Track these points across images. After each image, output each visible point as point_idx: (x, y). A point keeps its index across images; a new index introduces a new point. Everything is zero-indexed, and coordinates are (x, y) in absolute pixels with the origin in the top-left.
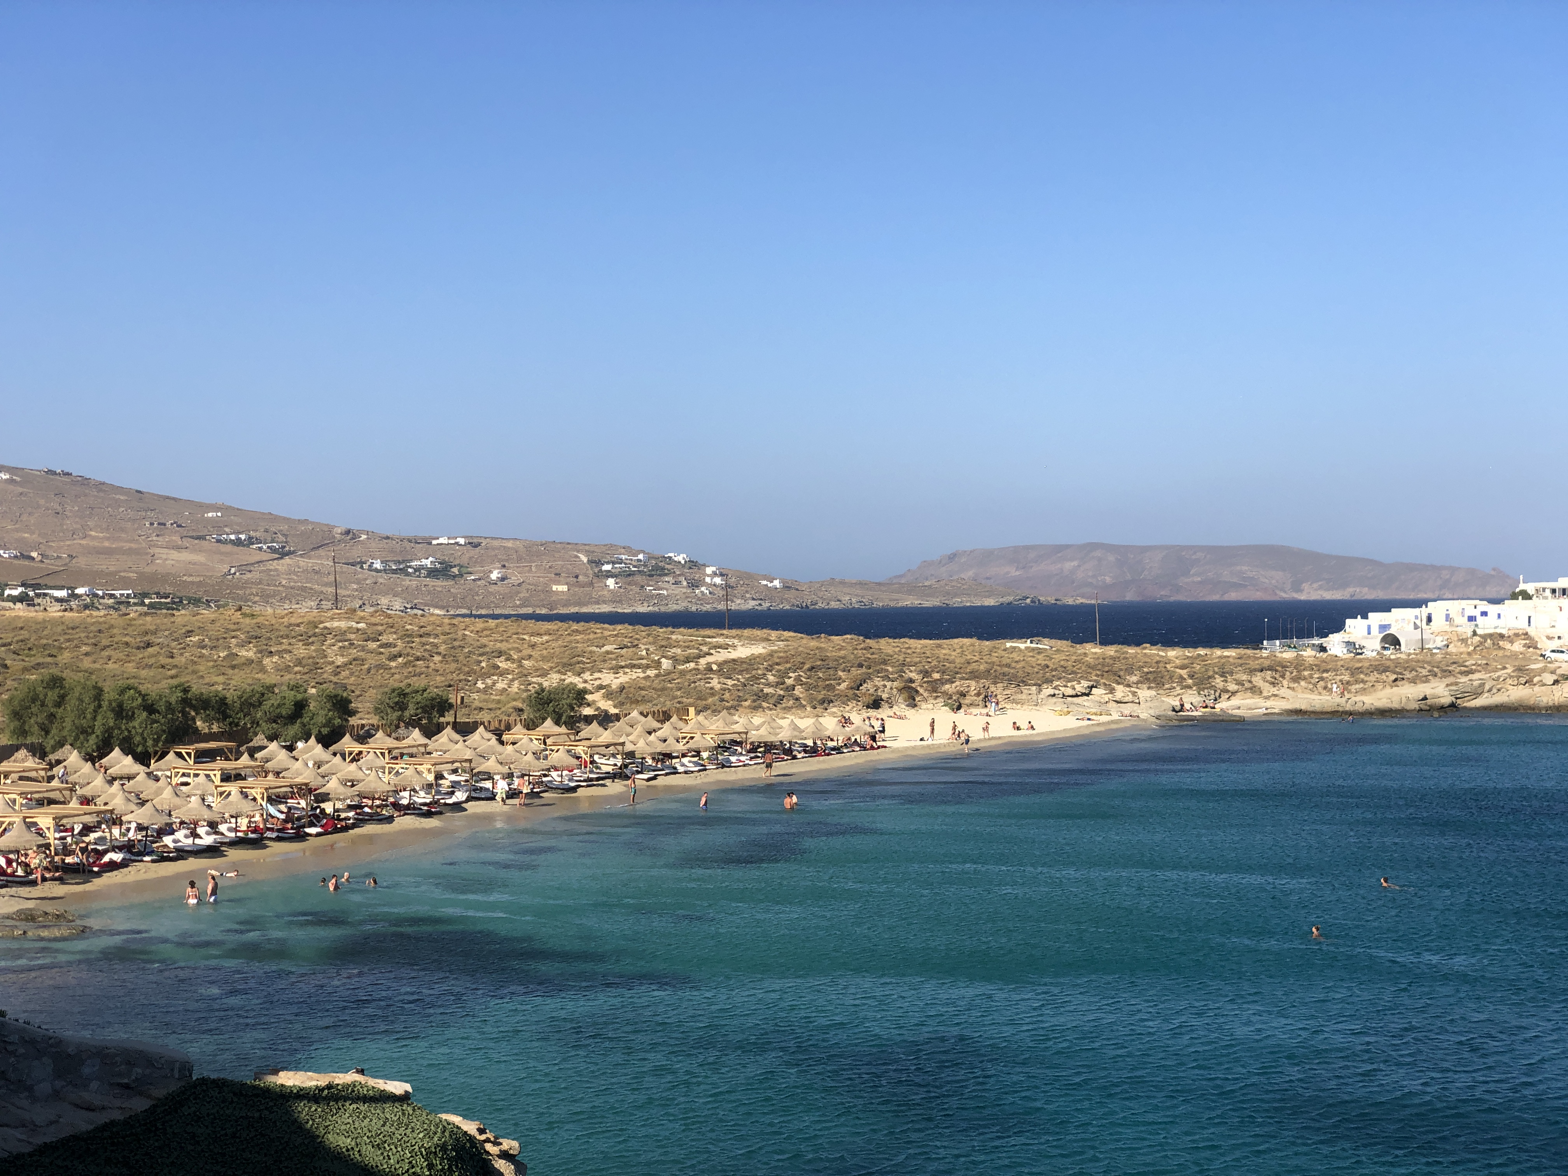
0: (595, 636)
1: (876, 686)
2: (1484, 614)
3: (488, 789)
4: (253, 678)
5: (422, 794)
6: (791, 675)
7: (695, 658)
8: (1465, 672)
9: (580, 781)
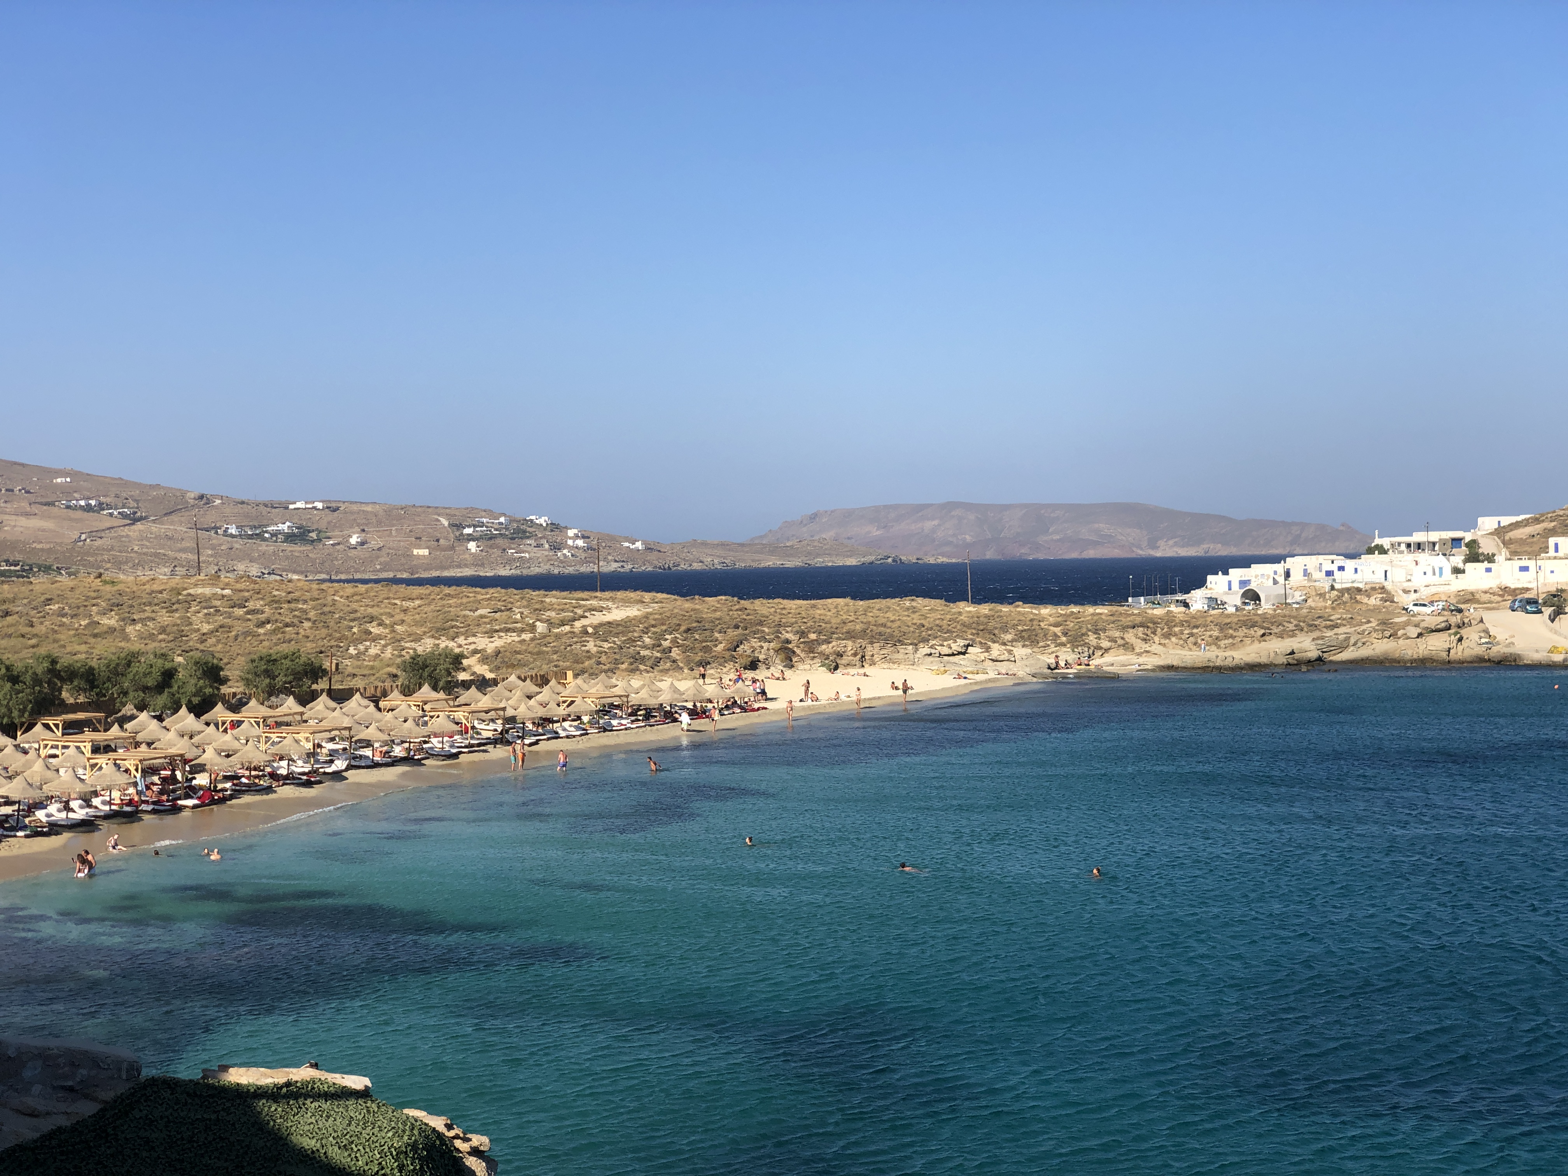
0: (468, 600)
1: (752, 647)
2: (1341, 568)
3: (368, 757)
4: (116, 647)
5: (300, 763)
6: (667, 637)
7: (570, 621)
8: (1331, 626)
9: (461, 747)
